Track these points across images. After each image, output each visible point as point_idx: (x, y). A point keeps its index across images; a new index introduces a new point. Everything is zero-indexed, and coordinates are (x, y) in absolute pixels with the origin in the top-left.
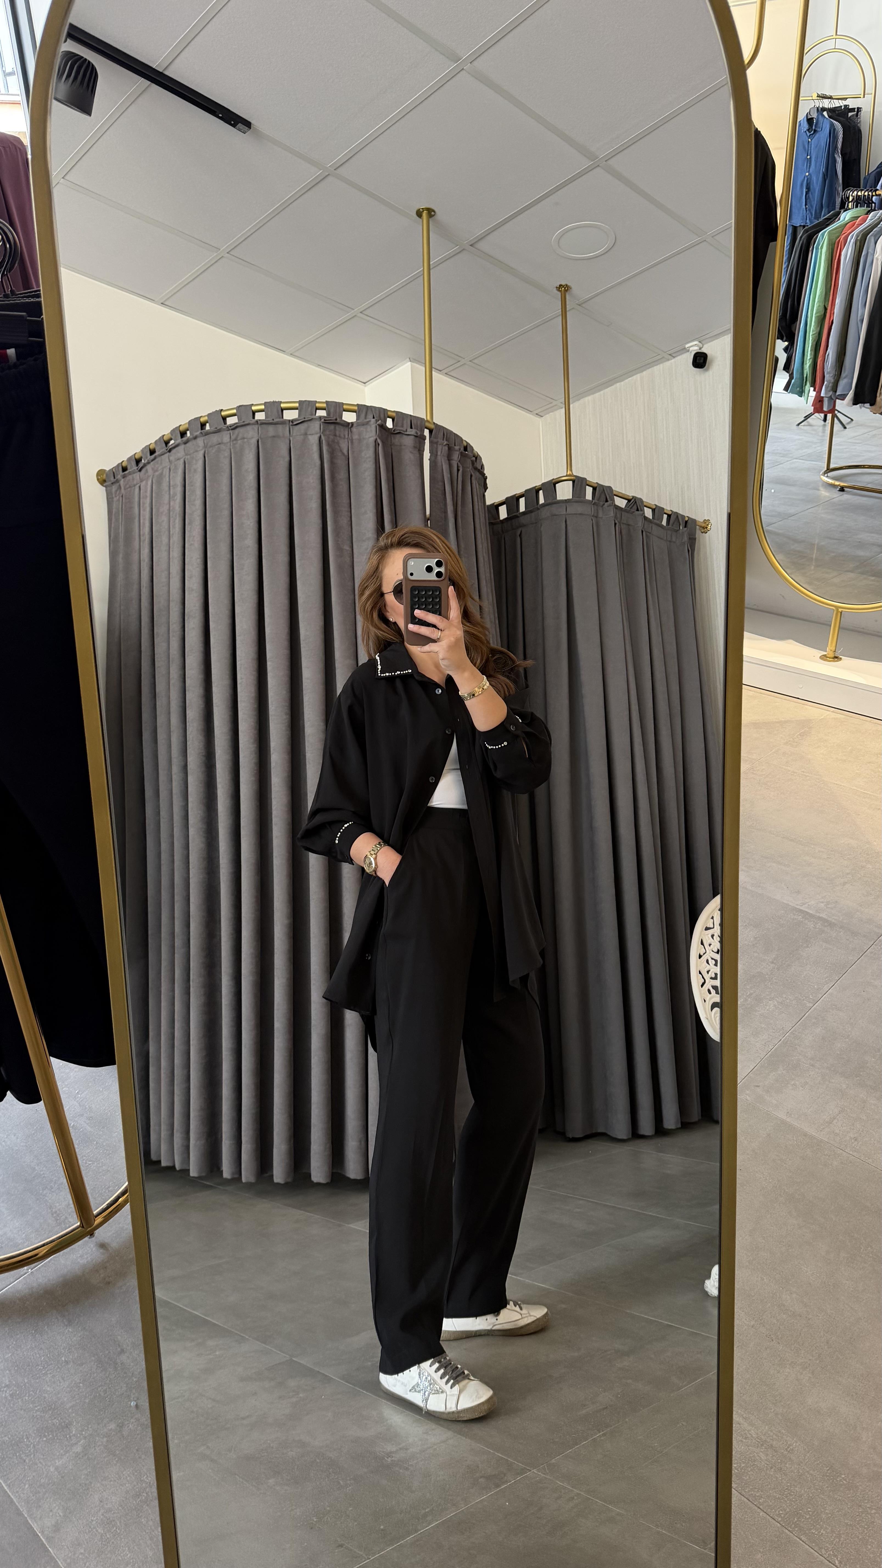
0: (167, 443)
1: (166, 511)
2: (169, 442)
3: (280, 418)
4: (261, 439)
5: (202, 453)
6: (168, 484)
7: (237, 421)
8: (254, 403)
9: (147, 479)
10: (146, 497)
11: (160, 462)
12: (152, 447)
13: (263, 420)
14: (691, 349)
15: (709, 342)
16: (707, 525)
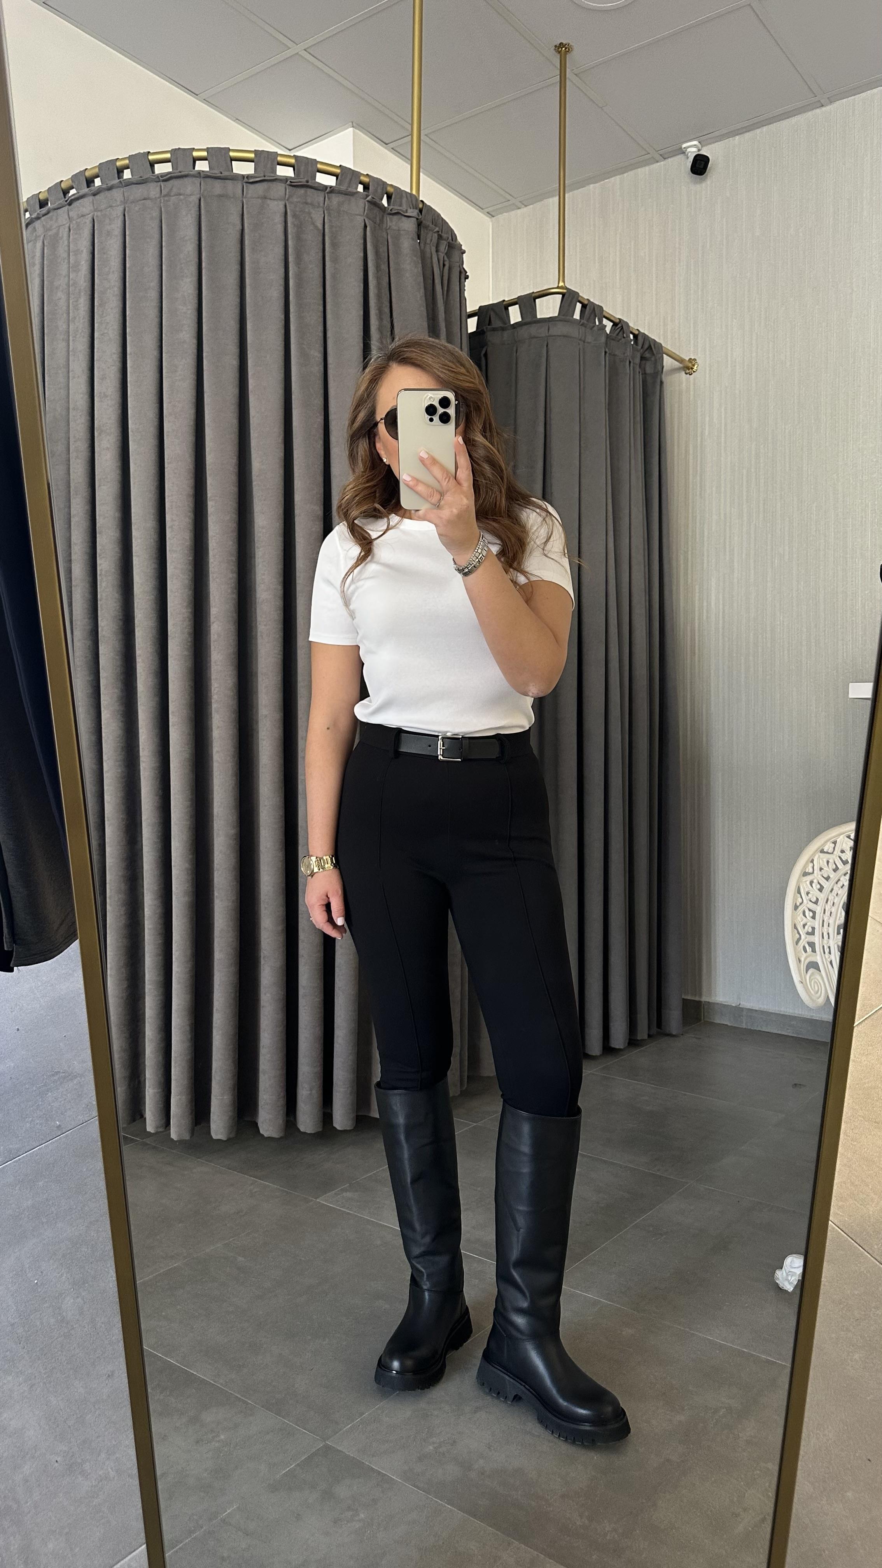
0: (65, 192)
1: (65, 286)
2: (69, 192)
3: (229, 171)
4: (205, 198)
5: (121, 209)
6: (66, 248)
7: (171, 170)
8: (196, 148)
9: (36, 240)
10: (34, 264)
11: (54, 218)
12: (41, 197)
13: (207, 172)
14: (689, 150)
15: (710, 144)
16: (694, 365)
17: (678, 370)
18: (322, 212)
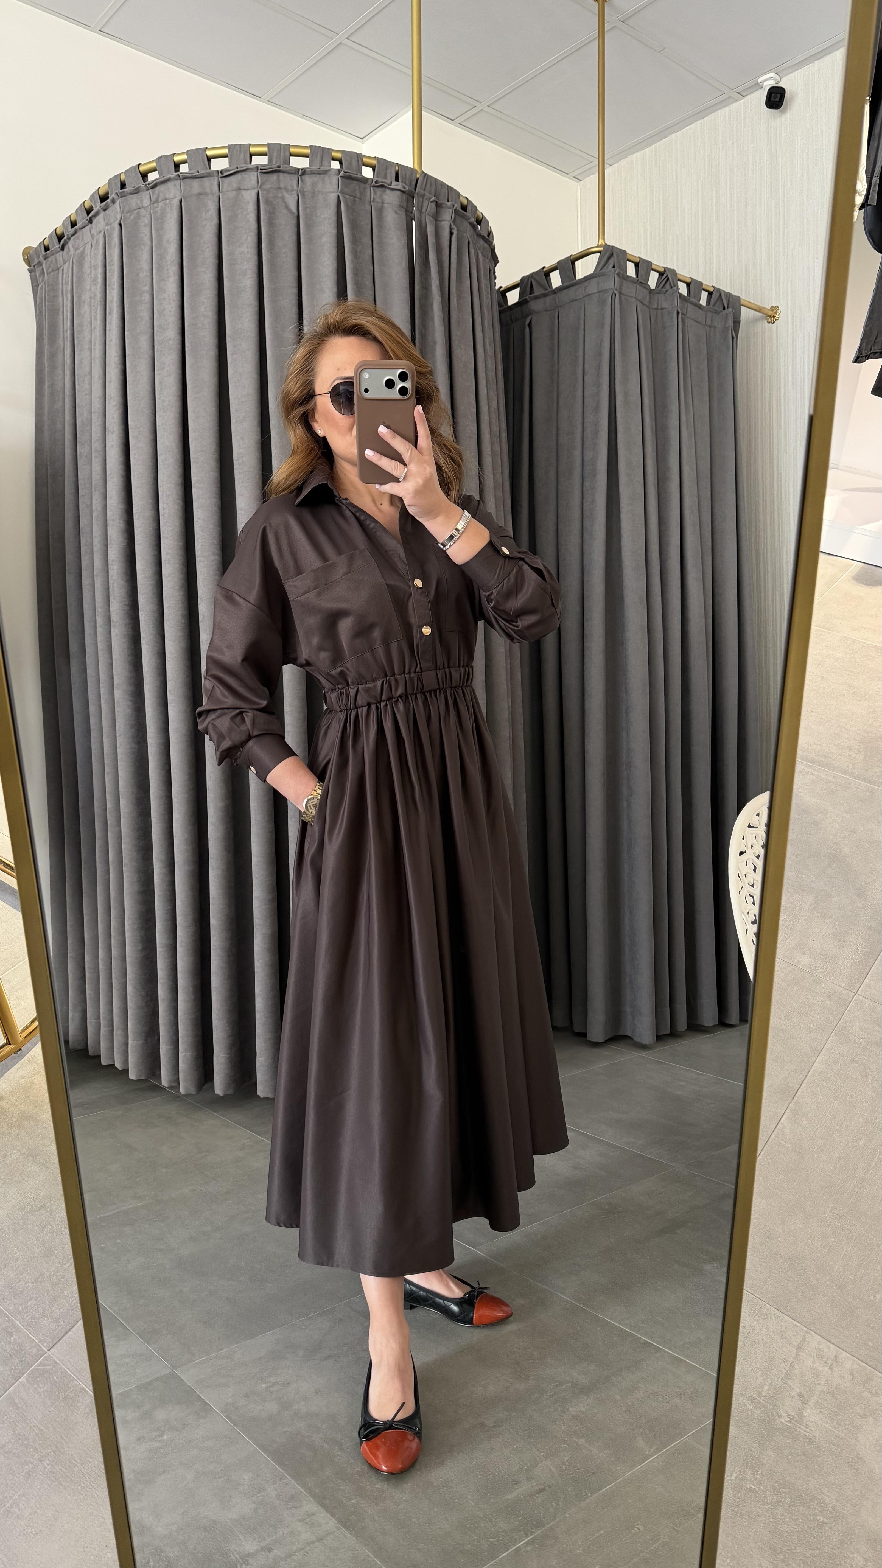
0: (87, 211)
2: (90, 210)
3: (206, 169)
4: (185, 197)
6: (90, 264)
7: (158, 177)
8: (178, 152)
9: (69, 260)
10: (68, 282)
11: (81, 237)
12: (73, 218)
13: (188, 173)
14: (765, 84)
15: (789, 74)
16: (776, 313)
17: (762, 319)
18: (296, 196)
